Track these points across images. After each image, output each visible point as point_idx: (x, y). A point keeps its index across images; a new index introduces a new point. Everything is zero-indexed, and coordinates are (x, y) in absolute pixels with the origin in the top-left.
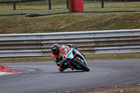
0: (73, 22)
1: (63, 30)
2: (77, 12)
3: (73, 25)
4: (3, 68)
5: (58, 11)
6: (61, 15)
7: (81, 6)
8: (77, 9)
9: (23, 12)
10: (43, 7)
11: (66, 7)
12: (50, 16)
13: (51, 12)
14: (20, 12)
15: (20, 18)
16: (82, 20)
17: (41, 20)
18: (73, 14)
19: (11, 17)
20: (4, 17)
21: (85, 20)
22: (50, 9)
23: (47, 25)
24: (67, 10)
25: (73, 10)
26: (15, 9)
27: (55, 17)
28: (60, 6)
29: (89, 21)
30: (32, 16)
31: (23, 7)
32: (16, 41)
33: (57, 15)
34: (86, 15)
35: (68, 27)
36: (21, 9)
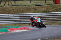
1: (51, 12)
2: (57, 4)
3: (56, 9)
4: (25, 28)
5: (49, 3)
6: (50, 5)
9: (34, 4)
10: (43, 2)
11: (53, 2)
12: (46, 6)
13: (46, 4)
14: (32, 4)
15: (32, 6)
16: (60, 7)
17: (42, 7)
19: (28, 6)
20: (26, 6)
23: (44, 9)
24: (53, 3)
26: (30, 3)
27: (48, 6)
28: (50, 1)
30: (38, 6)
31: (34, 2)
33: (49, 5)
36: (33, 2)
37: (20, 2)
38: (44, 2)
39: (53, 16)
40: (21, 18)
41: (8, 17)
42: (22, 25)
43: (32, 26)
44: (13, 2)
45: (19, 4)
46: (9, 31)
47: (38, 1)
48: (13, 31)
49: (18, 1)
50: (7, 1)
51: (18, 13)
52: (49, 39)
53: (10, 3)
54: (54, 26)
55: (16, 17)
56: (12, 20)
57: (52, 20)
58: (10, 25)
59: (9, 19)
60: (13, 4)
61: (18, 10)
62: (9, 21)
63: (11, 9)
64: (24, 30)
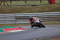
0: (51, 8)
1: (47, 12)
3: (51, 10)
4: (20, 28)
5: (44, 3)
6: (46, 5)
7: (54, 1)
8: (52, 3)
9: (29, 4)
12: (41, 6)
13: (41, 4)
14: (28, 4)
15: (28, 6)
16: (55, 7)
17: (37, 7)
18: (51, 5)
19: (24, 6)
20: (21, 6)
21: (56, 7)
22: (41, 2)
23: (40, 9)
24: (48, 3)
25: (51, 3)
26: (26, 3)
27: (43, 6)
28: (45, 1)
29: (58, 8)
30: (33, 6)
32: (26, 16)
33: (44, 5)
34: (56, 5)
35: (49, 11)
36: (28, 3)
37: (16, 2)
38: (40, 2)
39: (48, 16)
40: (16, 18)
41: (4, 17)
42: (17, 25)
43: (31, 26)
44: (9, 3)
45: (15, 5)
46: (5, 31)
47: (33, 1)
48: (9, 31)
49: (14, 1)
50: (3, 1)
51: (14, 13)
52: (44, 39)
53: (6, 3)
54: (49, 26)
55: (11, 17)
56: (7, 21)
57: (47, 20)
58: (6, 25)
59: (4, 19)
60: (8, 4)
61: (13, 10)
62: (5, 21)
63: (6, 9)
64: (19, 30)
